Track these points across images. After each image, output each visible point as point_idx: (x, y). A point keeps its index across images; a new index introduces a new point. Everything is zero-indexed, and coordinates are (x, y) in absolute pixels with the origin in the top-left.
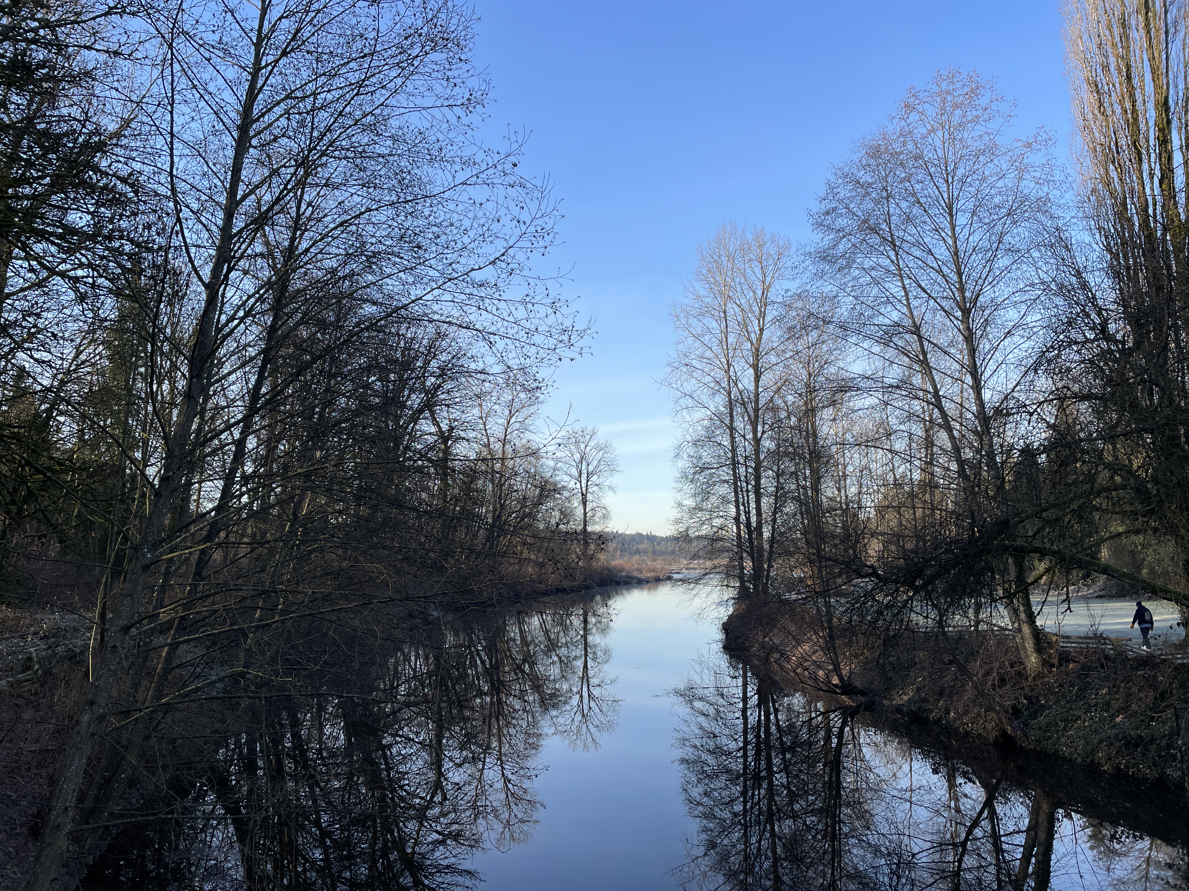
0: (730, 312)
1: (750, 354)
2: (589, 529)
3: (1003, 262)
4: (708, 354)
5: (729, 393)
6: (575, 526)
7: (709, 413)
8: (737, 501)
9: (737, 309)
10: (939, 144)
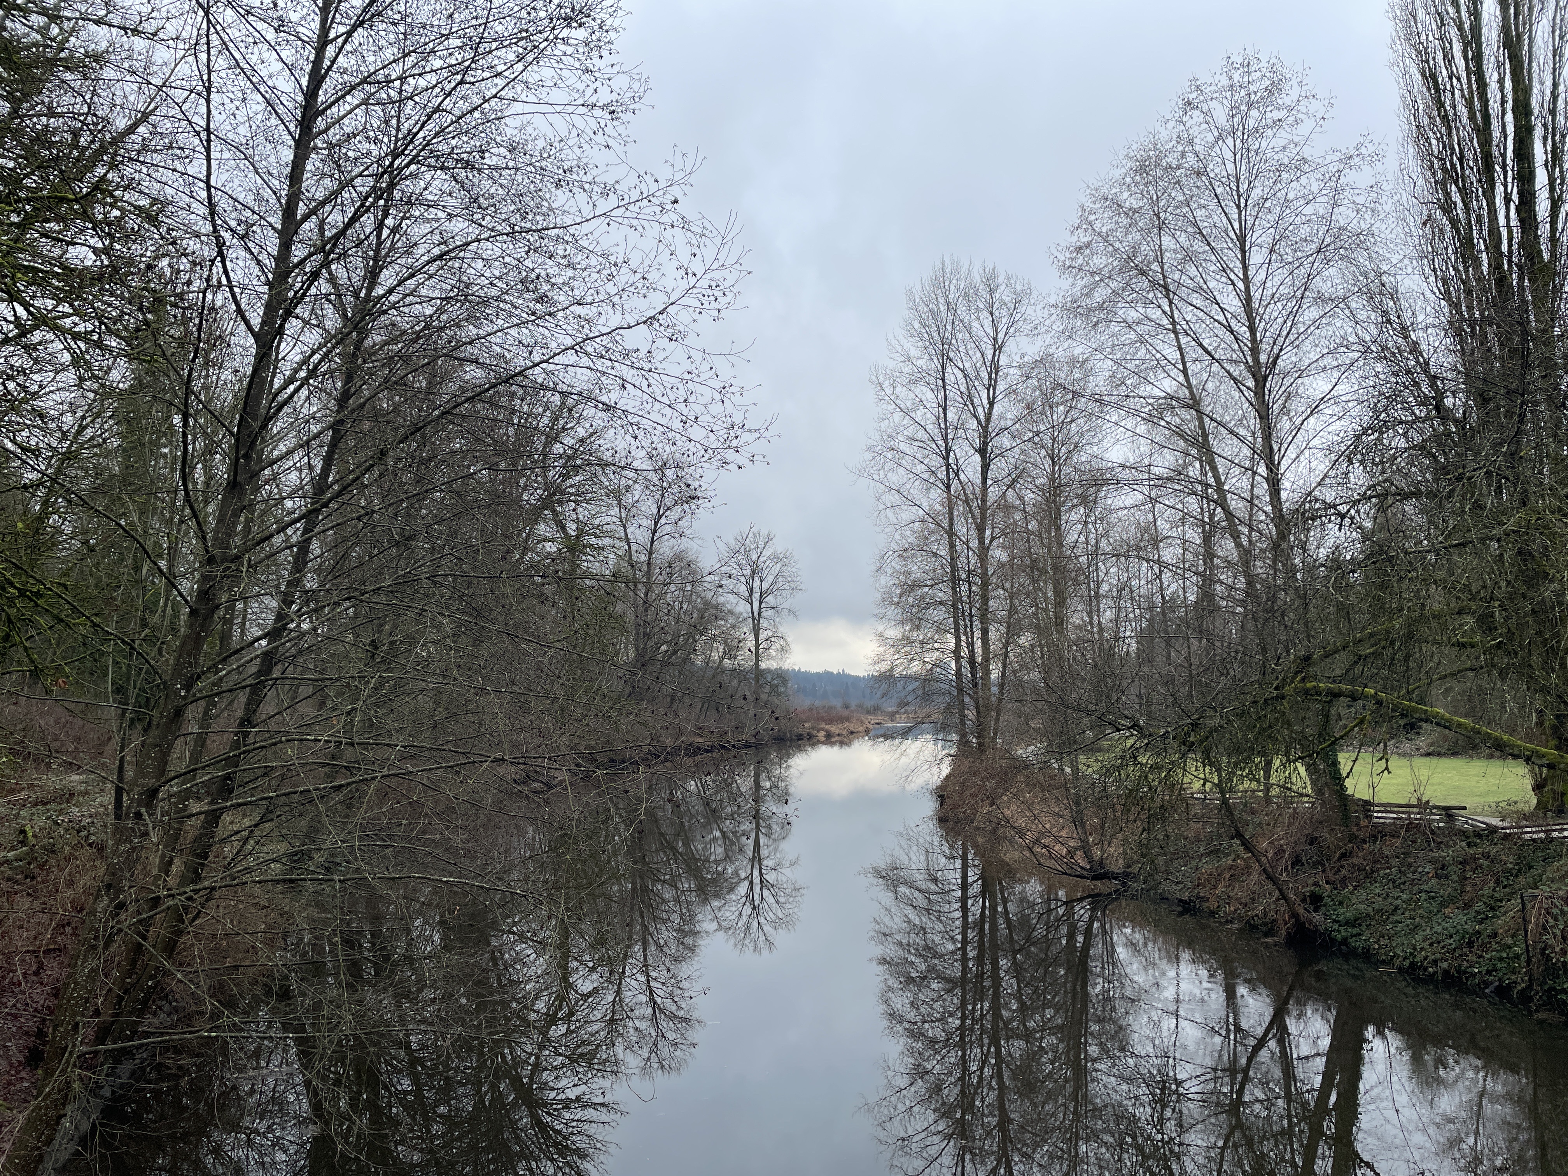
0: (950, 378)
1: (976, 435)
2: (763, 665)
3: (1310, 314)
4: (921, 434)
5: (948, 487)
6: (744, 659)
7: (921, 512)
8: (957, 629)
9: (960, 376)
10: (1229, 155)
